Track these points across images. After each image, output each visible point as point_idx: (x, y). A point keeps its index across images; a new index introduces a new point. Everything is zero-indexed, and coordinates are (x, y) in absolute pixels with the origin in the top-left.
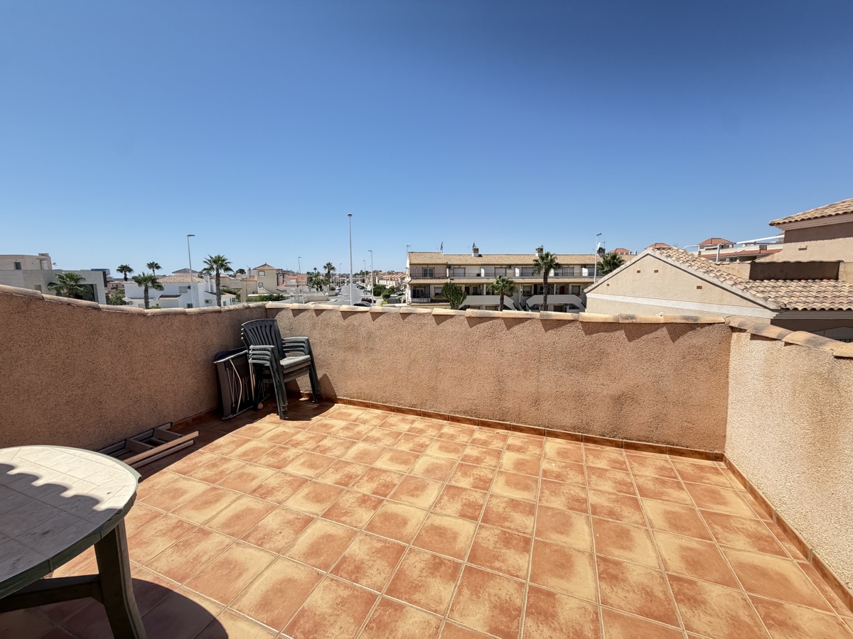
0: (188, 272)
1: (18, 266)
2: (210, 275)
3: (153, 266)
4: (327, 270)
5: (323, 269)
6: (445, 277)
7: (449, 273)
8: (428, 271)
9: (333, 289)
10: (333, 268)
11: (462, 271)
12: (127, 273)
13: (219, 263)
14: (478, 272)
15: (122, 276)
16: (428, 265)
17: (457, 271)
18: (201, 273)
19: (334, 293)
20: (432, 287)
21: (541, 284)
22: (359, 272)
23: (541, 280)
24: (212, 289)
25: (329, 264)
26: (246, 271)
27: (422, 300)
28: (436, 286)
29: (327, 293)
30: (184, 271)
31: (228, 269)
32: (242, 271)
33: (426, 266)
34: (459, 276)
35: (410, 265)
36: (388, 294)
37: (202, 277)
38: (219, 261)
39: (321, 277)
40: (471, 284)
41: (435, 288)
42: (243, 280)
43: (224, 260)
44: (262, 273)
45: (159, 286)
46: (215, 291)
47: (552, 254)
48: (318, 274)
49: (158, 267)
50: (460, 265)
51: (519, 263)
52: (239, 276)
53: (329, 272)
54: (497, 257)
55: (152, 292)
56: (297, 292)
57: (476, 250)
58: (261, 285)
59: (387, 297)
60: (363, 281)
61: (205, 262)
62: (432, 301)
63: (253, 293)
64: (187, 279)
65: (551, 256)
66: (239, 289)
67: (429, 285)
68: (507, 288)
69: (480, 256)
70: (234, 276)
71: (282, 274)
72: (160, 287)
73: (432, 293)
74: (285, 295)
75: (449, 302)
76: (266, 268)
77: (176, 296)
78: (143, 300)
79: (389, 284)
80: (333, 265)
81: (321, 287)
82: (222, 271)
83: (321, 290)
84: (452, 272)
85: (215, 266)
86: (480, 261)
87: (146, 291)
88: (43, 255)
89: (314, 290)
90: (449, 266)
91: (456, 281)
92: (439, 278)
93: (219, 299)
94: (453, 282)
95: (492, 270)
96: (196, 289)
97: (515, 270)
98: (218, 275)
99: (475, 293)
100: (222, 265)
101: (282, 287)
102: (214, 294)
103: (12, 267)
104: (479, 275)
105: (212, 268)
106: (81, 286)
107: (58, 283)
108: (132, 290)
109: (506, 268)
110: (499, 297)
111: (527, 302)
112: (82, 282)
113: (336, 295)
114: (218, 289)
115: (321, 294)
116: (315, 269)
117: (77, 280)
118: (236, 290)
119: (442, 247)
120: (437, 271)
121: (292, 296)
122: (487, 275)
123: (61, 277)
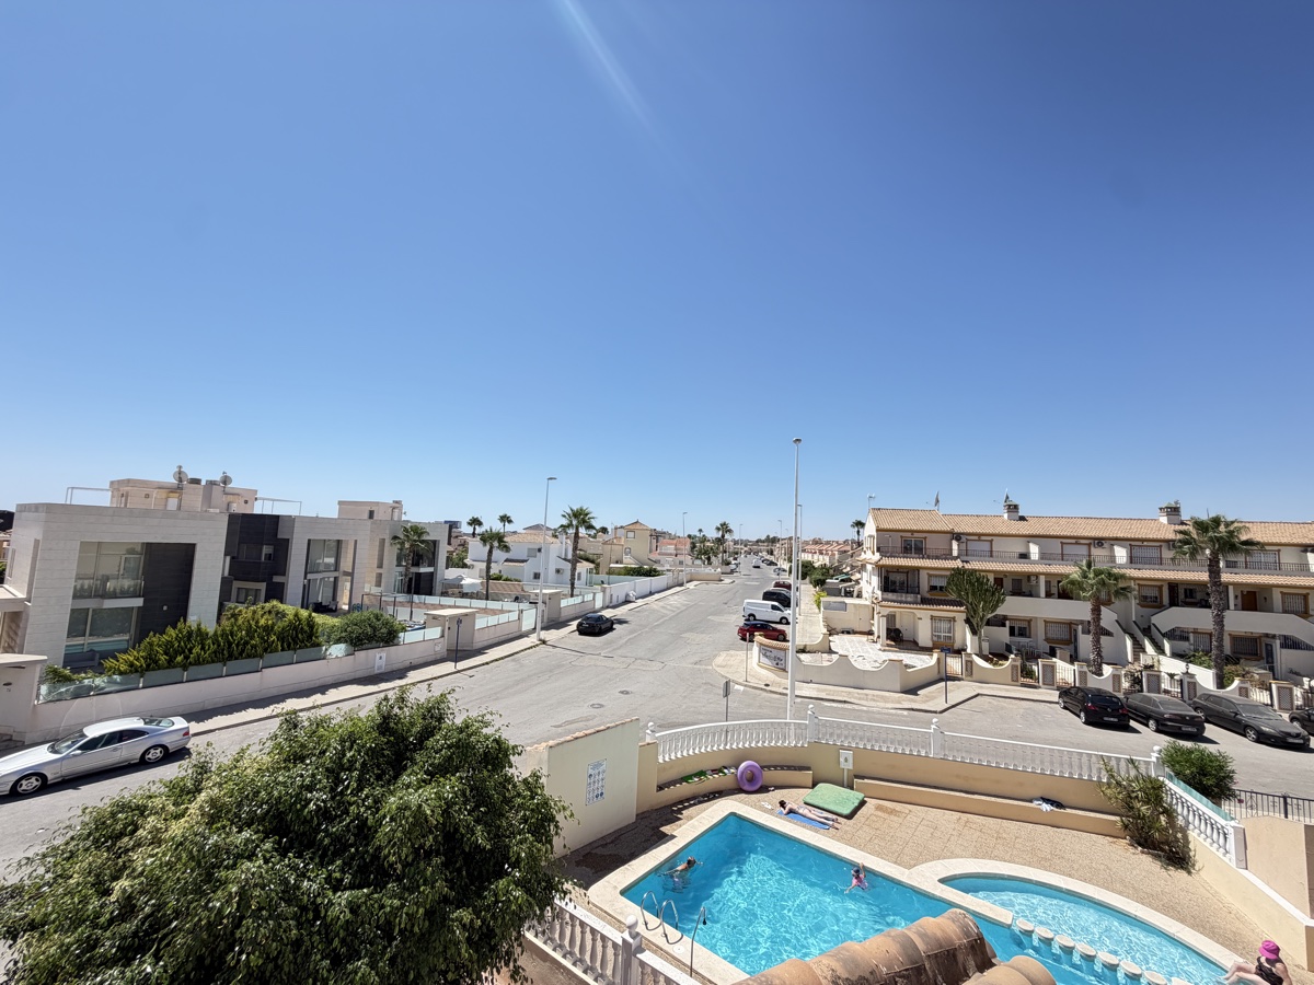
0: (541, 529)
1: (371, 514)
2: (567, 533)
3: (505, 519)
4: (721, 533)
5: (715, 531)
6: (948, 556)
7: (959, 550)
8: (913, 544)
9: (728, 564)
10: (730, 531)
11: (986, 546)
12: (477, 527)
13: (580, 517)
14: (1022, 550)
15: (469, 530)
16: (912, 532)
17: (973, 546)
18: (555, 530)
19: (728, 569)
20: (924, 576)
21: (1203, 585)
22: (763, 538)
23: (1204, 576)
24: (566, 555)
25: (724, 525)
26: (609, 530)
27: (903, 597)
28: (932, 572)
29: (719, 570)
30: (537, 527)
31: (590, 527)
32: (604, 530)
33: (909, 534)
34: (980, 556)
35: (878, 530)
36: (822, 578)
37: (556, 537)
38: (580, 514)
39: (708, 544)
40: (1006, 573)
41: (930, 576)
42: (605, 543)
43: (587, 514)
44: (631, 535)
45: (506, 546)
46: (570, 557)
47: (1230, 519)
48: (704, 539)
49: (510, 521)
50: (980, 535)
51: (1121, 535)
52: (601, 537)
53: (723, 536)
54: (1063, 521)
55: (497, 554)
56: (675, 565)
57: (1013, 508)
58: (628, 551)
59: (819, 583)
60: (771, 553)
61: (564, 516)
62: (924, 601)
63: (617, 562)
64: (538, 539)
65: (1227, 525)
66: (599, 555)
67: (917, 569)
68: (1109, 588)
69: (1022, 518)
70: (595, 537)
71: (657, 535)
72: (506, 548)
73: (924, 586)
74: (659, 568)
75: (961, 605)
76: (638, 527)
77: (523, 561)
78: (485, 564)
79: (819, 561)
80: (731, 527)
81: (709, 559)
82: (582, 531)
83: (710, 563)
84: (963, 546)
85: (574, 523)
86: (1023, 528)
87: (490, 552)
88: (397, 502)
89: (698, 562)
90: (958, 537)
91: (975, 565)
92: (937, 558)
93: (574, 569)
94: (967, 566)
95: (1056, 546)
96: (548, 552)
97: (1112, 550)
98: (577, 534)
99: (1017, 592)
100: (584, 521)
101: (654, 556)
102: (569, 561)
103: (366, 515)
104: (1024, 556)
105: (570, 525)
106: (423, 542)
107: (402, 537)
108: (477, 549)
109: (1089, 545)
110: (1088, 606)
111: (1155, 620)
112: (425, 537)
113: (732, 572)
114: (574, 555)
115: (709, 570)
116: (700, 530)
117: (420, 535)
118: (595, 557)
119: (937, 501)
120: (932, 544)
121: (668, 570)
122: (1044, 556)
123: (406, 530)
